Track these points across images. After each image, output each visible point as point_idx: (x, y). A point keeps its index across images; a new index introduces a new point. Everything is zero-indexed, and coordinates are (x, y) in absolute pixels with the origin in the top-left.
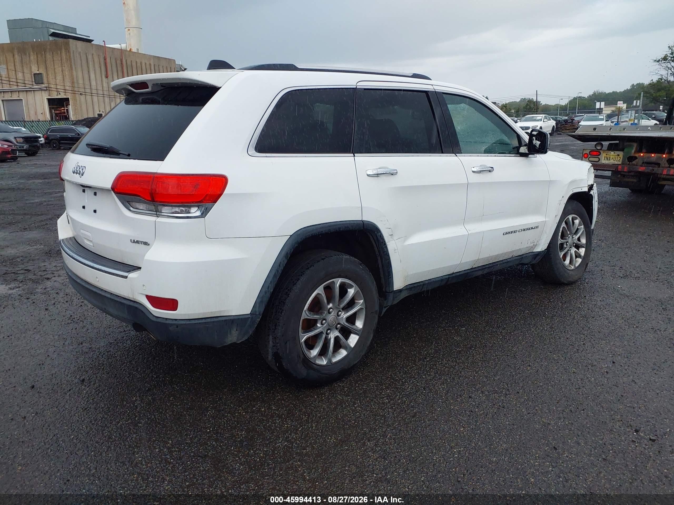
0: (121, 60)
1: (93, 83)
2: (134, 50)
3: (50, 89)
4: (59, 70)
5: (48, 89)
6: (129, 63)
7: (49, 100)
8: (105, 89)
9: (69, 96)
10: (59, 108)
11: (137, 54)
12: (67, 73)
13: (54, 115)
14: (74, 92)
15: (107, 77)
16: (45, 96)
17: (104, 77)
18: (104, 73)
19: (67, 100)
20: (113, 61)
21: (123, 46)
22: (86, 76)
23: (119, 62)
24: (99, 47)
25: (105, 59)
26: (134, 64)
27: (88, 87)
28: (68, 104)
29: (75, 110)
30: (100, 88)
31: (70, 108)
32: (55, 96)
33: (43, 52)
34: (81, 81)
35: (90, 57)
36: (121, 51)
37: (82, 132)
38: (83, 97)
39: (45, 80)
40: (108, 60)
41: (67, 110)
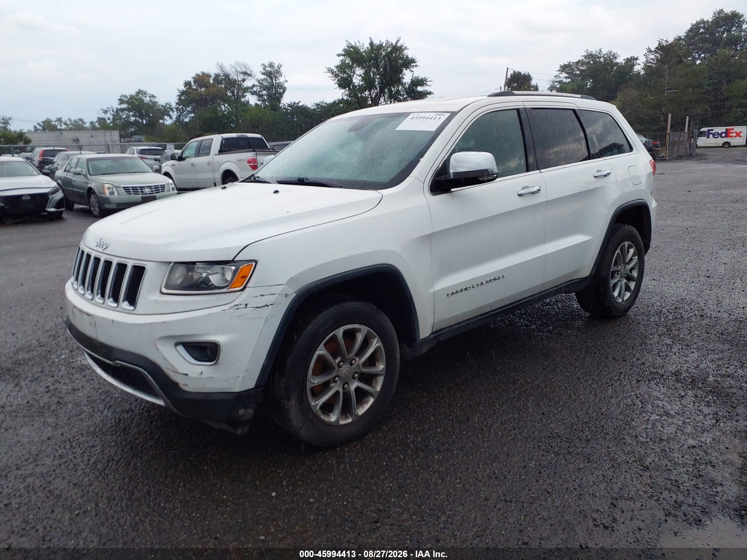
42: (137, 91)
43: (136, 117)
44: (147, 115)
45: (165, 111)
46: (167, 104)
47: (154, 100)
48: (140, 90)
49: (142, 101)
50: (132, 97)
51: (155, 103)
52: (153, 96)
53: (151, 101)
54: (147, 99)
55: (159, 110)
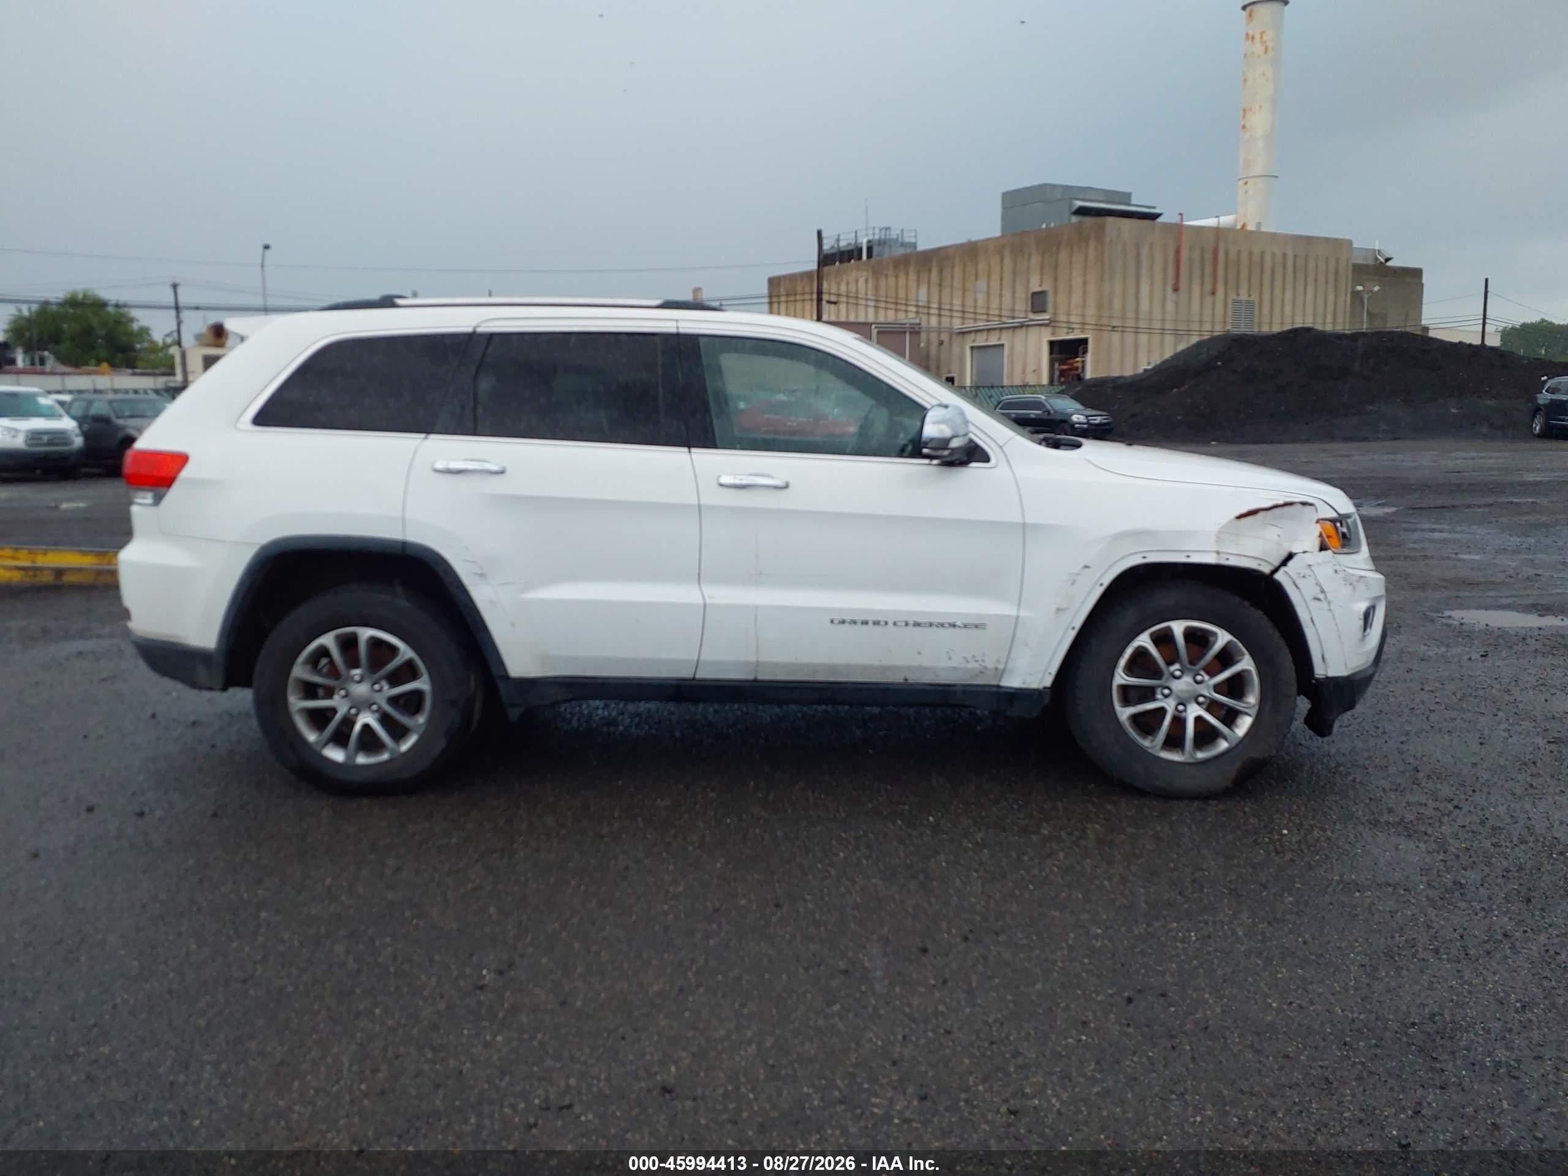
0: (1215, 252)
1: (1144, 305)
2: (1251, 227)
3: (1057, 324)
4: (1077, 282)
5: (1051, 324)
6: (1233, 256)
7: (1052, 344)
8: (1168, 317)
9: (1089, 335)
10: (1071, 359)
11: (1257, 236)
12: (1091, 288)
13: (1057, 373)
14: (1099, 327)
15: (1176, 289)
16: (1047, 336)
17: (1169, 289)
18: (1170, 282)
19: (1084, 342)
20: (1197, 255)
21: (1226, 220)
22: (1131, 291)
23: (1209, 256)
24: (1168, 227)
25: (1178, 252)
26: (1244, 258)
27: (1130, 314)
28: (1085, 352)
29: (1096, 362)
30: (1157, 313)
31: (1089, 358)
32: (1063, 336)
33: (1054, 249)
34: (1117, 304)
35: (1145, 251)
36: (1218, 231)
37: (1056, 408)
38: (1116, 337)
39: (1050, 307)
40: (1185, 254)
41: (1083, 362)
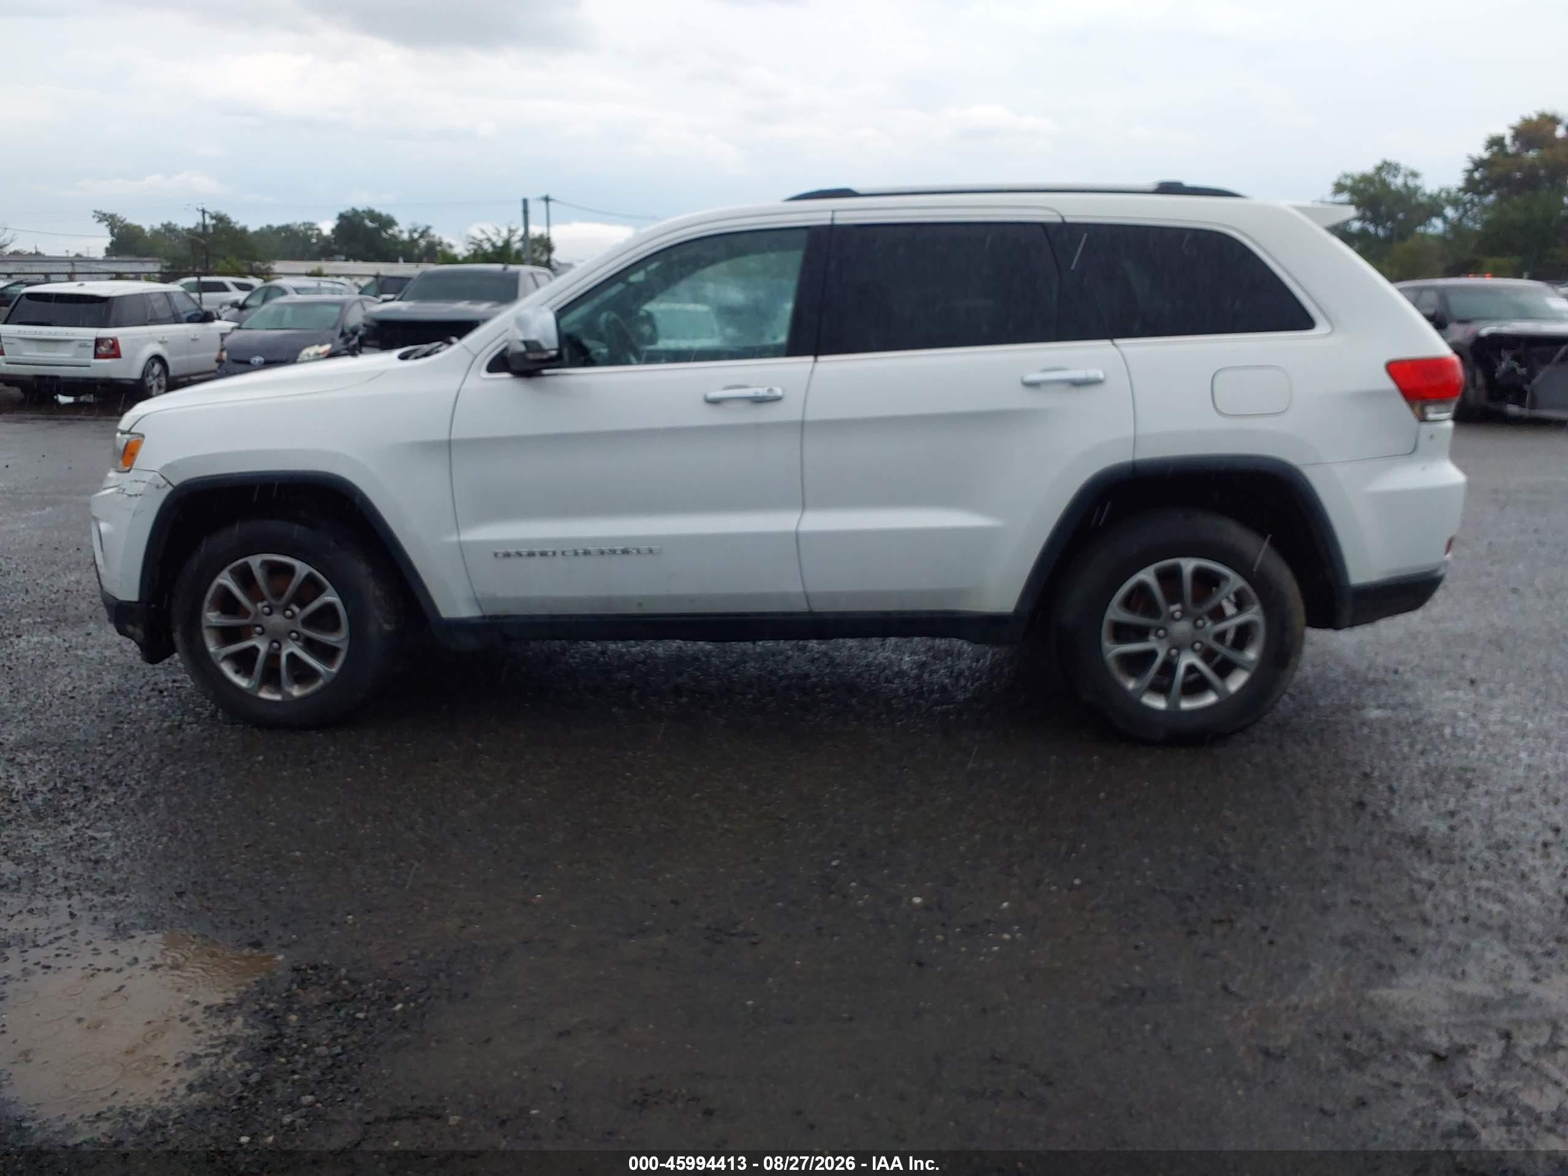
42: (1379, 163)
43: (1364, 221)
44: (1391, 217)
45: (1433, 207)
46: (1441, 191)
47: (1411, 182)
48: (1385, 163)
49: (1384, 184)
50: (1366, 179)
51: (1417, 188)
52: (1415, 175)
53: (1406, 185)
54: (1397, 182)
55: (1420, 205)
